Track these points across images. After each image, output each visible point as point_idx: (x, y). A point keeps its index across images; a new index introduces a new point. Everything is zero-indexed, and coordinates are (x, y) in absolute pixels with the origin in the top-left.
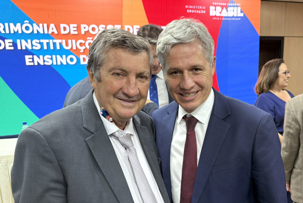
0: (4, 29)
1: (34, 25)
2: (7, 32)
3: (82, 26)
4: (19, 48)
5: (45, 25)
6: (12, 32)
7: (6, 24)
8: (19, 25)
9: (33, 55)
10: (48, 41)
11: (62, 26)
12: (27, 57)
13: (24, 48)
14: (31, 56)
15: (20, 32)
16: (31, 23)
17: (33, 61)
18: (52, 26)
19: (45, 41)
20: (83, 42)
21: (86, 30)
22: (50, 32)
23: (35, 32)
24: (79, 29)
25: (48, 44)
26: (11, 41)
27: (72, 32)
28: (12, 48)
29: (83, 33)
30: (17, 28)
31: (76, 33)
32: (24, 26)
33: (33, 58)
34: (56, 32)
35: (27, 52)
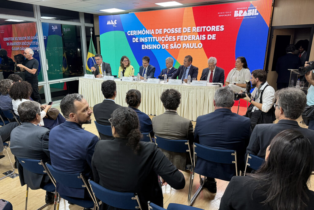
0: (136, 33)
1: (146, 30)
2: (137, 34)
3: (164, 29)
4: (140, 41)
5: (150, 30)
6: (139, 34)
7: (137, 31)
8: (141, 31)
9: (145, 44)
10: (150, 38)
11: (156, 30)
12: (143, 45)
13: (142, 41)
14: (144, 45)
15: (141, 34)
16: (145, 30)
17: (144, 47)
18: (153, 30)
19: (149, 38)
20: (164, 37)
21: (166, 31)
22: (151, 34)
23: (146, 34)
24: (163, 31)
25: (150, 39)
26: (138, 38)
27: (160, 33)
28: (138, 41)
29: (164, 33)
30: (140, 32)
31: (162, 33)
32: (143, 31)
33: (144, 46)
34: (154, 34)
35: (143, 43)
